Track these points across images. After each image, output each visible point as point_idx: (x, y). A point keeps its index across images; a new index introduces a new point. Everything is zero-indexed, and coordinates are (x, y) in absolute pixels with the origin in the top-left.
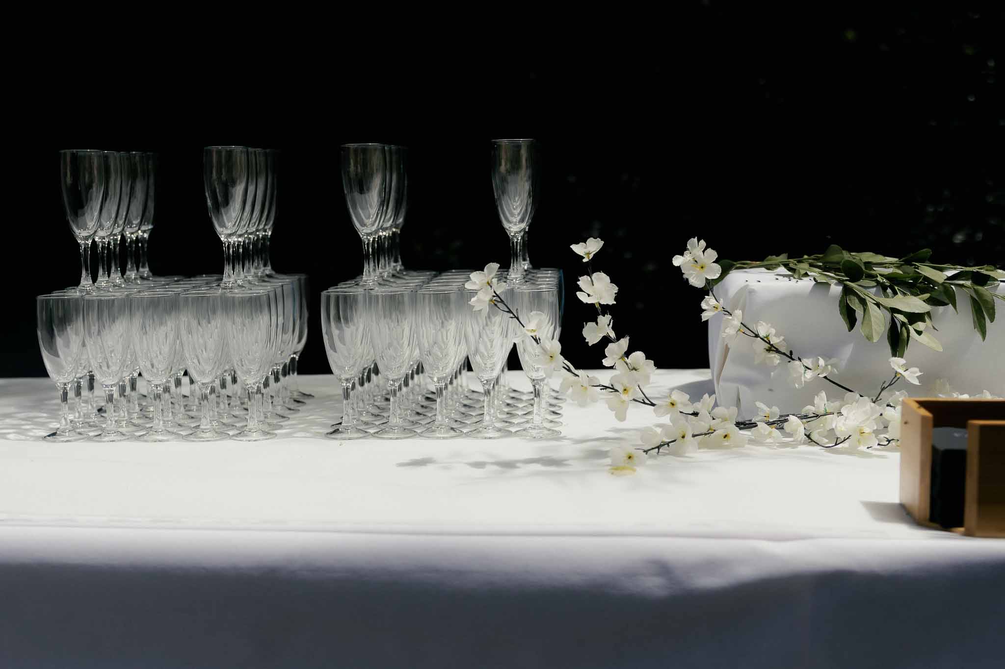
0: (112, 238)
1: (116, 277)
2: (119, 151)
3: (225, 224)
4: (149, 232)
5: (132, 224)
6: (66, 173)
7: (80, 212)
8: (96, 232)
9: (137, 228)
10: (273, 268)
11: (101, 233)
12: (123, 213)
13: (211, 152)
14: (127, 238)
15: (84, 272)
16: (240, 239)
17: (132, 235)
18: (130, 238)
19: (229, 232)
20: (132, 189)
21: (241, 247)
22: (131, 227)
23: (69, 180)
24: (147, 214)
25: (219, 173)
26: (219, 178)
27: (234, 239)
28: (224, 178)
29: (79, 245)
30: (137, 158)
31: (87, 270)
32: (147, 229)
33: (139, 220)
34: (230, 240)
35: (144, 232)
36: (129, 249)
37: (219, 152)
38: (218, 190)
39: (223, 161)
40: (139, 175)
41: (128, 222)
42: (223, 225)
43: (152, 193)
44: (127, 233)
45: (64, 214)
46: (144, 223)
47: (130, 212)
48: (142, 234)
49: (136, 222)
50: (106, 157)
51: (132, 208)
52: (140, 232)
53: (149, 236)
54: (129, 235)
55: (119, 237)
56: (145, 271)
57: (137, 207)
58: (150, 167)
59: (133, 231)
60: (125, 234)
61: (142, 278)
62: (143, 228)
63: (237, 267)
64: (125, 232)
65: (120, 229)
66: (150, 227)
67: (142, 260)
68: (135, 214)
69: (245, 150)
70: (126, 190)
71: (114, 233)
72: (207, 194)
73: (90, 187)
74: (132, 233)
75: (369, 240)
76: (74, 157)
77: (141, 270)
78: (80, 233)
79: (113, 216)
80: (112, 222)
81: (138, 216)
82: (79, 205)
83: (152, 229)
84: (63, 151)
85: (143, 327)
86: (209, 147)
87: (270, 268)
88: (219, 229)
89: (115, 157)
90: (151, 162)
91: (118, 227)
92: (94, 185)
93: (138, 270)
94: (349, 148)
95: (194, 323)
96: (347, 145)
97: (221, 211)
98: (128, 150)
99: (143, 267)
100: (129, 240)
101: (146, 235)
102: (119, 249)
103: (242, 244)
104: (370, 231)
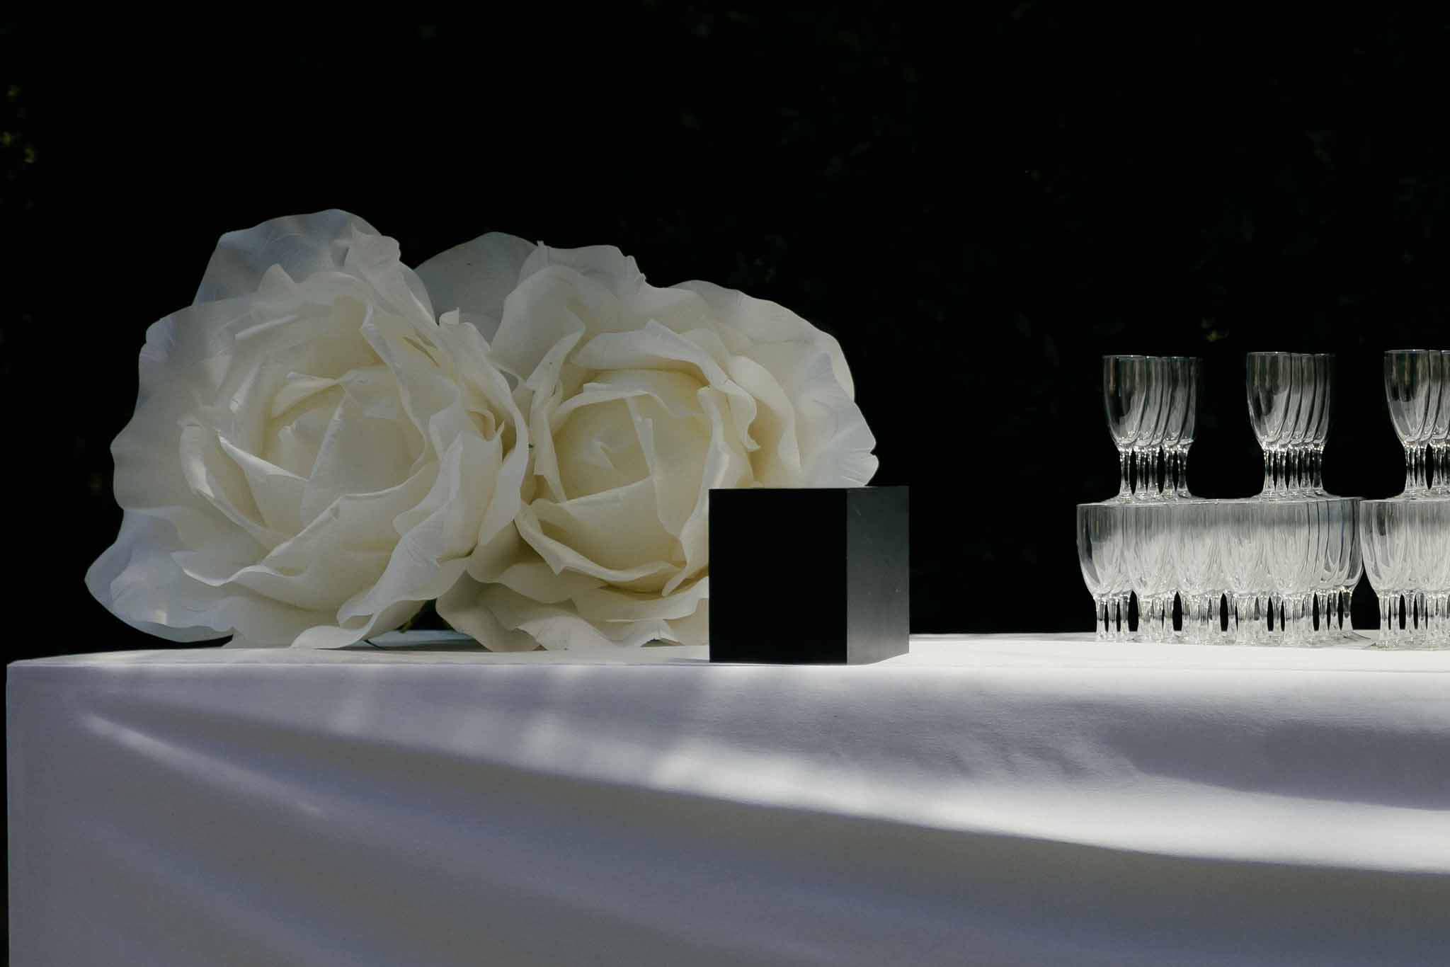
0: (1150, 450)
1: (1155, 493)
2: (1160, 356)
3: (1267, 431)
4: (1188, 447)
5: (1171, 437)
6: (1109, 377)
7: (1121, 419)
8: (1136, 440)
9: (1176, 441)
10: (1325, 489)
11: (1140, 443)
12: (1162, 423)
13: (1253, 357)
14: (1165, 452)
15: (1123, 483)
16: (1283, 450)
17: (1171, 449)
18: (1170, 452)
19: (1271, 440)
20: (1173, 398)
21: (1285, 458)
22: (1170, 440)
23: (1112, 386)
24: (1187, 425)
25: (1263, 380)
26: (1262, 385)
27: (1276, 448)
28: (1267, 385)
29: (1119, 454)
30: (1179, 364)
31: (1126, 480)
32: (1186, 443)
33: (1178, 433)
34: (1271, 449)
35: (1184, 446)
36: (1167, 465)
37: (1263, 359)
38: (1261, 397)
39: (1268, 366)
40: (1180, 382)
41: (1167, 434)
42: (1266, 433)
43: (1193, 404)
44: (1166, 446)
45: (1105, 421)
46: (1184, 436)
47: (1169, 424)
48: (1181, 449)
49: (1175, 435)
50: (1148, 363)
51: (1172, 417)
52: (1179, 446)
53: (1189, 452)
54: (1168, 449)
55: (1158, 450)
56: (1185, 491)
57: (1177, 417)
58: (1192, 373)
59: (1172, 444)
60: (1163, 448)
61: (1181, 496)
62: (1183, 442)
63: (1279, 479)
64: (1164, 444)
65: (1159, 440)
66: (1191, 441)
67: (1180, 478)
68: (1174, 428)
69: (1288, 355)
70: (1167, 399)
71: (1152, 444)
72: (1249, 402)
73: (1130, 396)
74: (1171, 447)
75: (1411, 449)
76: (1117, 363)
77: (1179, 489)
78: (1120, 441)
79: (1153, 426)
80: (1151, 433)
81: (1177, 427)
82: (1120, 412)
83: (1192, 444)
84: (1106, 357)
85: (1182, 539)
86: (1253, 353)
87: (1322, 488)
88: (1260, 437)
89: (1156, 363)
90: (1193, 368)
91: (1157, 438)
92: (1136, 392)
93: (1176, 489)
94: (1391, 354)
95: (1234, 540)
96: (1389, 352)
97: (1264, 420)
98: (1170, 354)
99: (1181, 487)
100: (1168, 455)
101: (1186, 451)
102: (1158, 463)
103: (1285, 454)
104: (1413, 440)
